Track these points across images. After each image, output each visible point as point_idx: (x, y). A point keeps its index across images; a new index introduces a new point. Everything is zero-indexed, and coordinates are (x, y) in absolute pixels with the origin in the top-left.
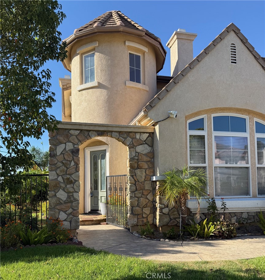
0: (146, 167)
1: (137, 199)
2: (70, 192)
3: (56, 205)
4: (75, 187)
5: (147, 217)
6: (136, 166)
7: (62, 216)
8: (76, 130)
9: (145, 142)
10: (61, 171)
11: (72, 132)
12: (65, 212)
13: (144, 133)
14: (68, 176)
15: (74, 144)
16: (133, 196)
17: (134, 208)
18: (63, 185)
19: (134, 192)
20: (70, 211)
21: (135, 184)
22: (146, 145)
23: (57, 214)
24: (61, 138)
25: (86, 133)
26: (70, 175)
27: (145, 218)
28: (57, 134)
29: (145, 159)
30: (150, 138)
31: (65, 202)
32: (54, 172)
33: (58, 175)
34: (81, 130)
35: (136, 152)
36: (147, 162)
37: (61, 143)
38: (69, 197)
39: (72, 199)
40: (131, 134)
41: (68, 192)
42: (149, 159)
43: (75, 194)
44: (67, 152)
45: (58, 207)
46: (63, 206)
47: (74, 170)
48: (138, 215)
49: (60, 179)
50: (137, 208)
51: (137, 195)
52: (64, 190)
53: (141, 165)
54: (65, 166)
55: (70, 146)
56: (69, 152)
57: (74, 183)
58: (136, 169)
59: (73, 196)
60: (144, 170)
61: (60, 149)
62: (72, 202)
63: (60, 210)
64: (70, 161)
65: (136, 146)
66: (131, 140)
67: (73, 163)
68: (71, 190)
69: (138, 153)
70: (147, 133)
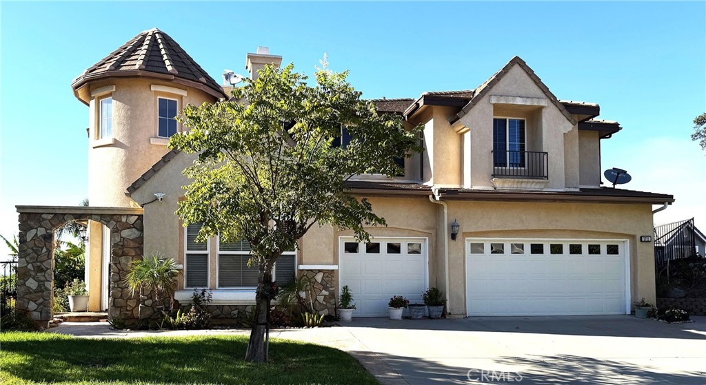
0: (134, 254)
1: (120, 289)
2: (42, 281)
3: (25, 295)
4: (46, 275)
5: (132, 310)
6: (120, 252)
7: (32, 306)
8: (49, 214)
9: (133, 226)
10: (31, 258)
11: (43, 216)
12: (35, 302)
13: (132, 215)
14: (39, 264)
15: (46, 229)
16: (116, 286)
17: (116, 300)
18: (32, 273)
19: (117, 282)
20: (41, 300)
21: (118, 274)
22: (134, 229)
23: (27, 303)
24: (32, 223)
25: (61, 217)
26: (42, 262)
27: (130, 311)
28: (28, 219)
29: (132, 244)
30: (139, 221)
31: (35, 292)
32: (24, 259)
33: (28, 263)
34: (55, 214)
35: (121, 237)
36: (134, 248)
37: (32, 228)
38: (39, 286)
39: (43, 288)
40: (115, 217)
41: (39, 281)
42: (137, 245)
43: (46, 283)
44: (38, 238)
45: (27, 296)
46: (33, 296)
47: (46, 257)
48: (121, 307)
49: (30, 266)
50: (120, 300)
51: (120, 286)
52: (34, 278)
53: (126, 252)
54: (36, 253)
55: (41, 231)
56: (41, 238)
57: (45, 272)
58: (121, 256)
59: (44, 285)
60: (131, 258)
61: (30, 235)
62: (43, 292)
63: (29, 300)
64: (42, 248)
65: (121, 231)
66: (115, 223)
67: (44, 250)
68: (42, 278)
69: (124, 238)
70: (135, 215)
